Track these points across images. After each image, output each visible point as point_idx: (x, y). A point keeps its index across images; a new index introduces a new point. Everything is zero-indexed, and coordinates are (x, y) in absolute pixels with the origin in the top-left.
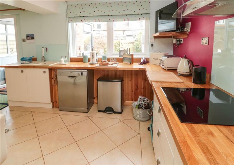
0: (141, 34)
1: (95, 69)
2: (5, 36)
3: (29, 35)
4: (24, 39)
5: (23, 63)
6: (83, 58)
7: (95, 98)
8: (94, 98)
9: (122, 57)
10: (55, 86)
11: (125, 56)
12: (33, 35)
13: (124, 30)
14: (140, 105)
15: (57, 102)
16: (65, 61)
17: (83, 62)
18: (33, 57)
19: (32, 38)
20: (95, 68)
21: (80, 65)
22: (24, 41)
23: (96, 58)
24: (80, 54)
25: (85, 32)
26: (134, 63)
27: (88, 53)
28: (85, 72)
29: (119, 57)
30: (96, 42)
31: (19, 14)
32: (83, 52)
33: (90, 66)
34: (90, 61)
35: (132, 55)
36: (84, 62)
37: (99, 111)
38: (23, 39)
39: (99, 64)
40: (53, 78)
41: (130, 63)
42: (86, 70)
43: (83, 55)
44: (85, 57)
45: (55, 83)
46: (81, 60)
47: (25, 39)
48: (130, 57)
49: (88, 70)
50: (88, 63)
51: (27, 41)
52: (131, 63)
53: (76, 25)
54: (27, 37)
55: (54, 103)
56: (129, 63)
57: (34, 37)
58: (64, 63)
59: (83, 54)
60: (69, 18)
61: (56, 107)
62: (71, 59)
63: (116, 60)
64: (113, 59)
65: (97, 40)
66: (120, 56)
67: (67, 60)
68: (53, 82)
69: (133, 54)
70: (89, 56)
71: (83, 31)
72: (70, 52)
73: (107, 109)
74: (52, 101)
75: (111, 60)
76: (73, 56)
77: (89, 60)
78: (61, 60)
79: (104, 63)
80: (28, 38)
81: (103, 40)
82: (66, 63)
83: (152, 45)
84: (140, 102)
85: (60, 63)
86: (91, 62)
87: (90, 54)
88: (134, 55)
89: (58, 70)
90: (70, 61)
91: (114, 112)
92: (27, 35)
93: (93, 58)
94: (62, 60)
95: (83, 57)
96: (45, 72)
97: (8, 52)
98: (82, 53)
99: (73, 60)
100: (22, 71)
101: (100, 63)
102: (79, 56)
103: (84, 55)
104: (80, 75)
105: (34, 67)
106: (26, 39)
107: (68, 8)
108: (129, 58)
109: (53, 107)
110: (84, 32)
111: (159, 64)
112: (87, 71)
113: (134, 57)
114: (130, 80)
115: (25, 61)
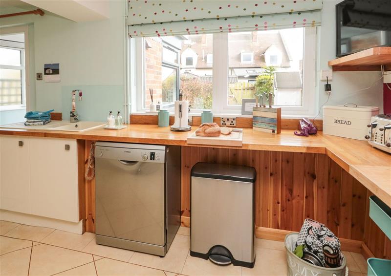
0: (272, 71)
1: (186, 145)
2: (20, 71)
3: (50, 65)
4: (39, 73)
5: (29, 125)
6: (157, 117)
7: (183, 211)
8: (181, 213)
9: (251, 116)
10: (90, 181)
11: (257, 114)
12: (58, 65)
13: (233, 68)
14: (310, 248)
15: (93, 220)
16: (116, 123)
17: (157, 124)
18: (53, 112)
19: (56, 71)
20: (186, 141)
21: (150, 132)
22: (39, 76)
23: (187, 116)
24: (152, 107)
25: (165, 64)
26: (283, 132)
27: (170, 106)
28: (160, 152)
29: (241, 114)
30: (185, 87)
31: (33, 24)
32: (159, 103)
33: (172, 137)
34: (174, 122)
35: (279, 111)
36: (159, 124)
37: (193, 254)
38: (37, 74)
39: (197, 132)
40: (87, 160)
41: (273, 131)
42: (164, 148)
43: (157, 110)
44: (162, 113)
45: (90, 174)
46: (153, 121)
47: (41, 74)
48: (274, 116)
49: (167, 146)
50: (168, 128)
51: (46, 78)
52: (276, 132)
53: (147, 47)
54: (45, 69)
55: (87, 221)
56: (270, 131)
57: (58, 70)
58: (114, 127)
59: (158, 107)
60: (131, 27)
61: (91, 231)
62: (132, 117)
63: (234, 122)
64: (228, 120)
65: (185, 84)
66: (244, 112)
67: (121, 120)
68: (87, 170)
69: (280, 109)
70: (172, 111)
71: (161, 62)
72: (130, 102)
73: (213, 252)
74: (82, 216)
75: (222, 122)
76: (137, 111)
77: (172, 121)
78: (109, 119)
79: (209, 130)
80: (47, 71)
81: (196, 83)
82: (119, 127)
83: (328, 88)
84: (309, 240)
85: (106, 127)
86: (176, 126)
87: (173, 108)
88: (282, 112)
89: (97, 144)
90: (129, 122)
91: (232, 263)
92: (45, 65)
93: (181, 116)
94: (112, 119)
95: (159, 113)
96: (68, 147)
97: (22, 101)
98: (155, 104)
99: (136, 120)
100: (21, 144)
101: (198, 129)
102: (149, 111)
103: (161, 109)
104: (149, 158)
105: (46, 135)
106: (43, 73)
107: (129, 5)
108: (271, 119)
109: (84, 231)
110: (163, 63)
111: (366, 137)
112: (166, 150)
113: (284, 116)
114: (271, 174)
115: (33, 120)
